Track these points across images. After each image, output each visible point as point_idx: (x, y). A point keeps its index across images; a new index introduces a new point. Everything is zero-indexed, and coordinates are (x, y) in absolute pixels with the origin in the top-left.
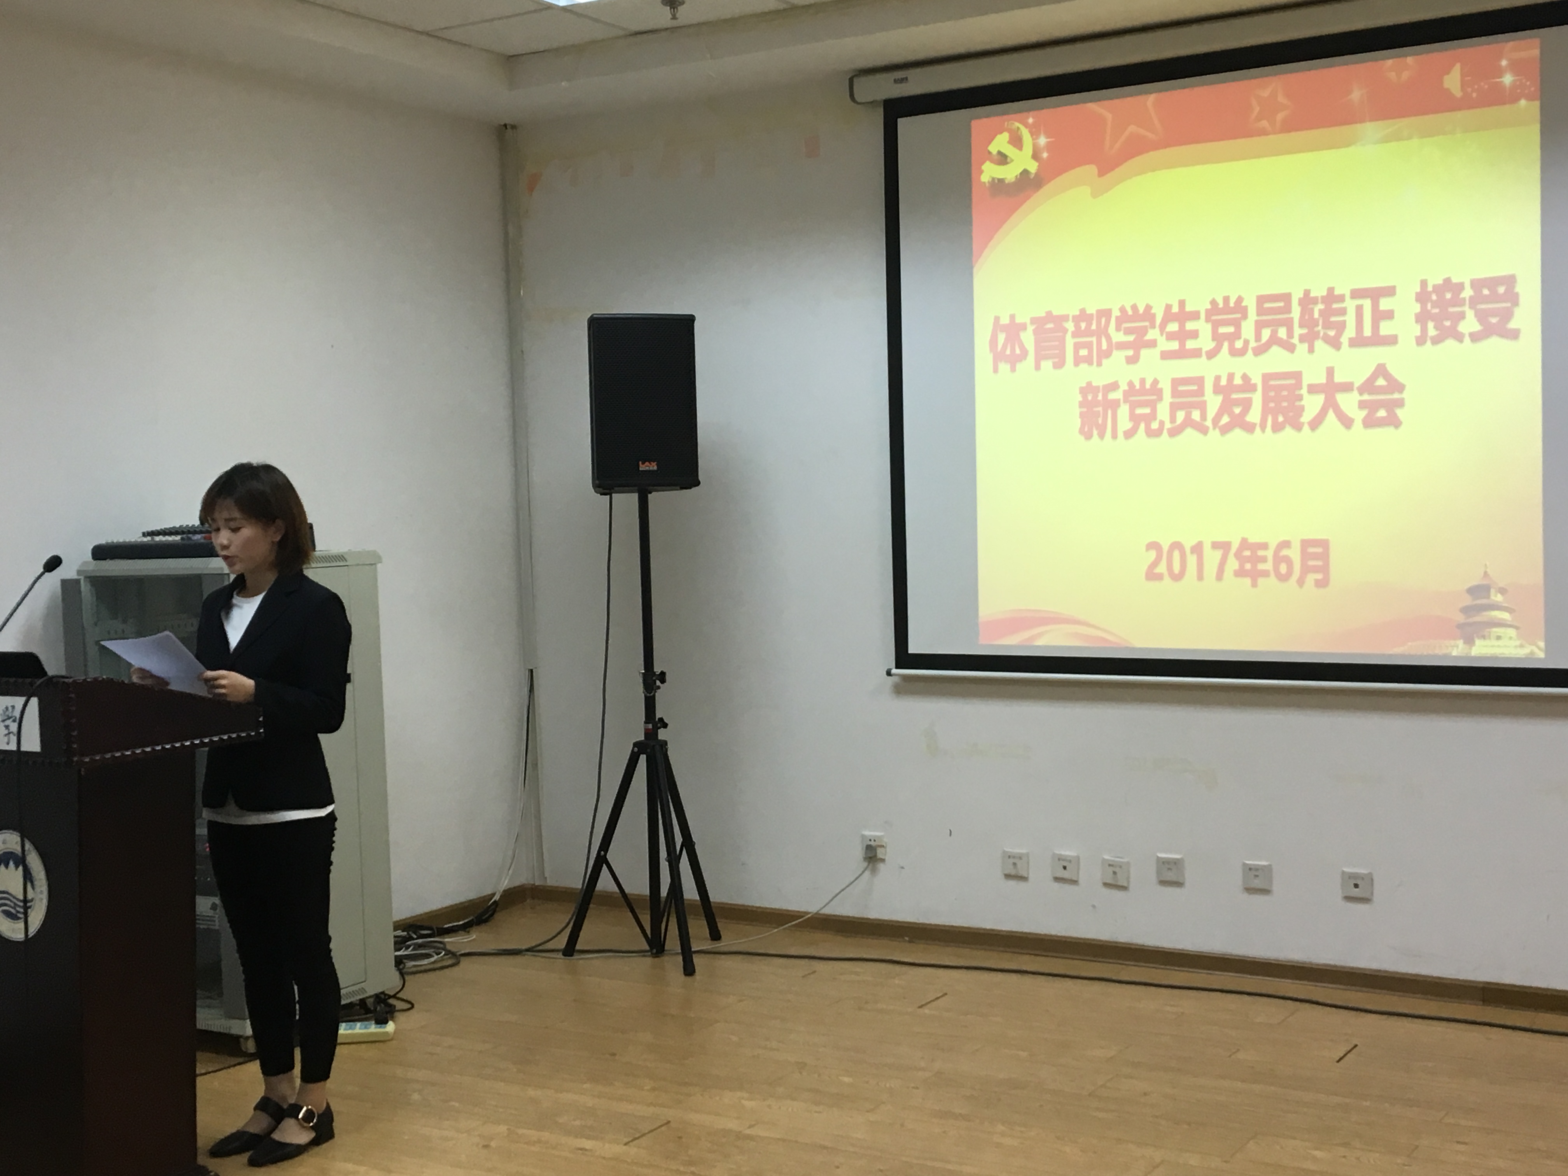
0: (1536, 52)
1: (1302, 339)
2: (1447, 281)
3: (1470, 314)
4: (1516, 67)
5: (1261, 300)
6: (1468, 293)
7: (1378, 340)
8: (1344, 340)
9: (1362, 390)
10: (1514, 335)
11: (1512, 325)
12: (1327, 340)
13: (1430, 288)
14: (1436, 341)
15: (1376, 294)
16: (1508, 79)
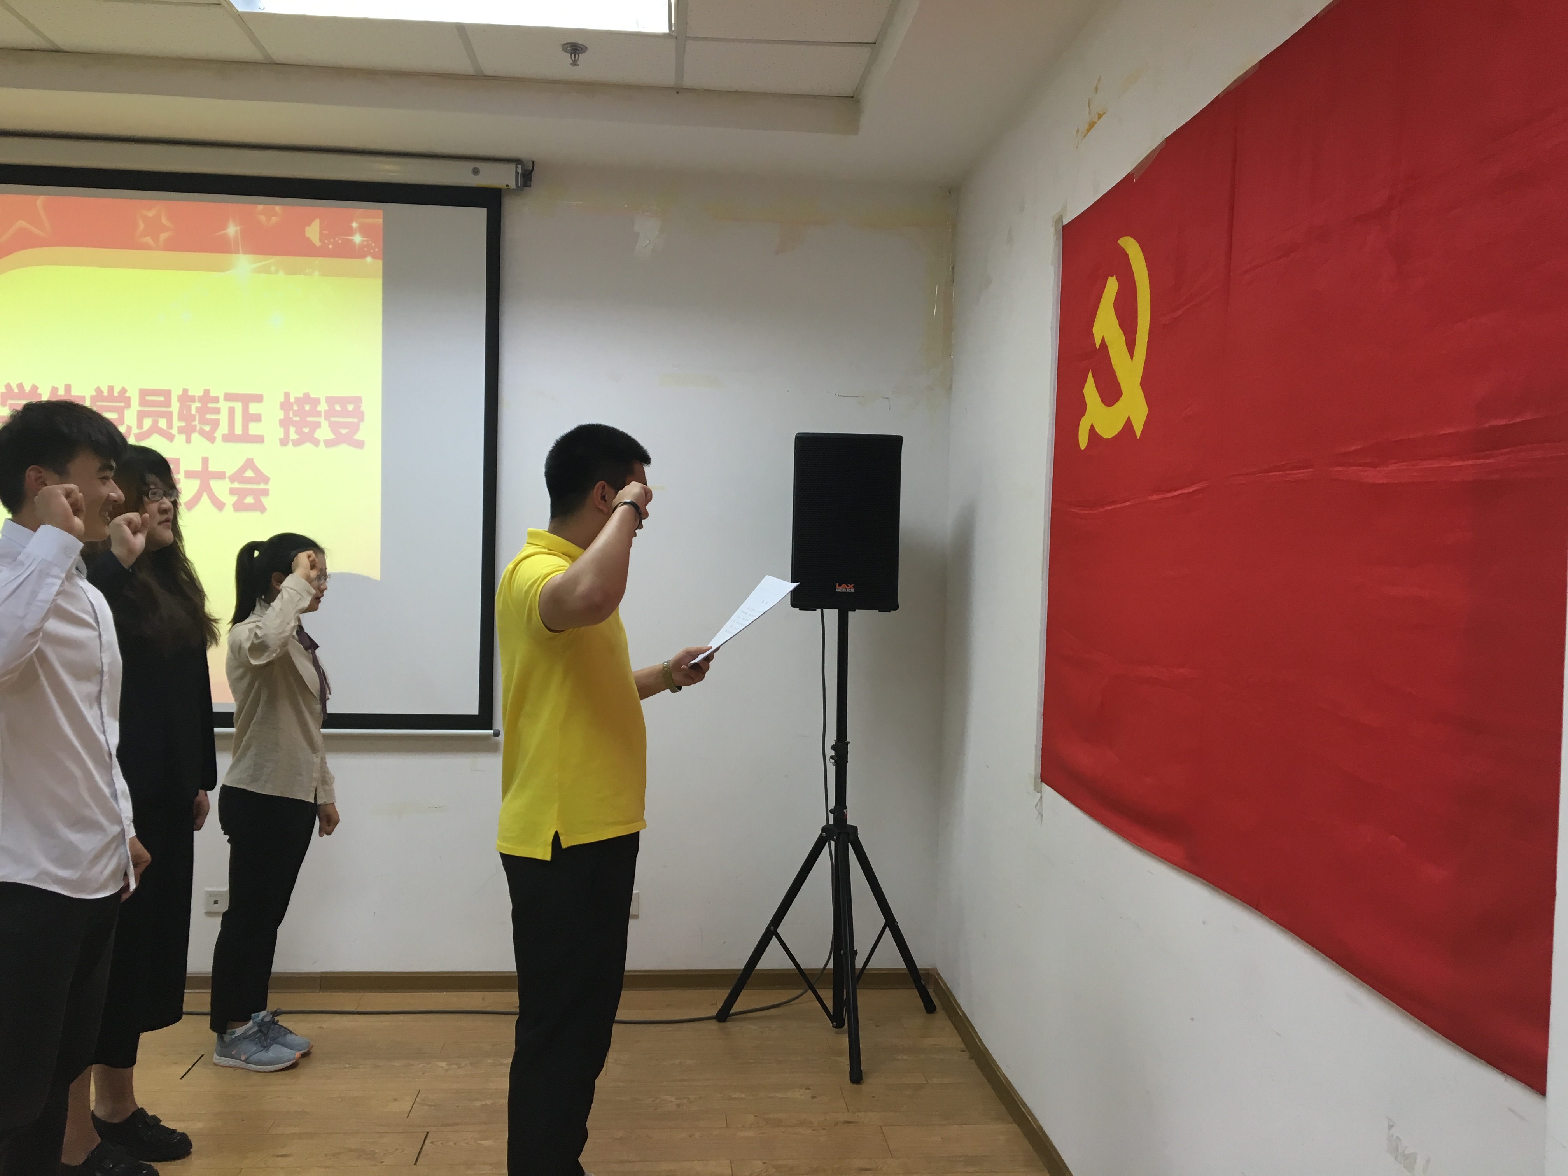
0: (381, 221)
1: (181, 430)
2: (307, 396)
3: (325, 424)
4: (363, 230)
5: (144, 393)
6: (323, 407)
7: (246, 438)
8: (218, 434)
9: (233, 479)
10: (360, 445)
11: (358, 436)
12: (202, 433)
13: (292, 400)
14: (297, 443)
15: (247, 399)
16: (357, 239)
